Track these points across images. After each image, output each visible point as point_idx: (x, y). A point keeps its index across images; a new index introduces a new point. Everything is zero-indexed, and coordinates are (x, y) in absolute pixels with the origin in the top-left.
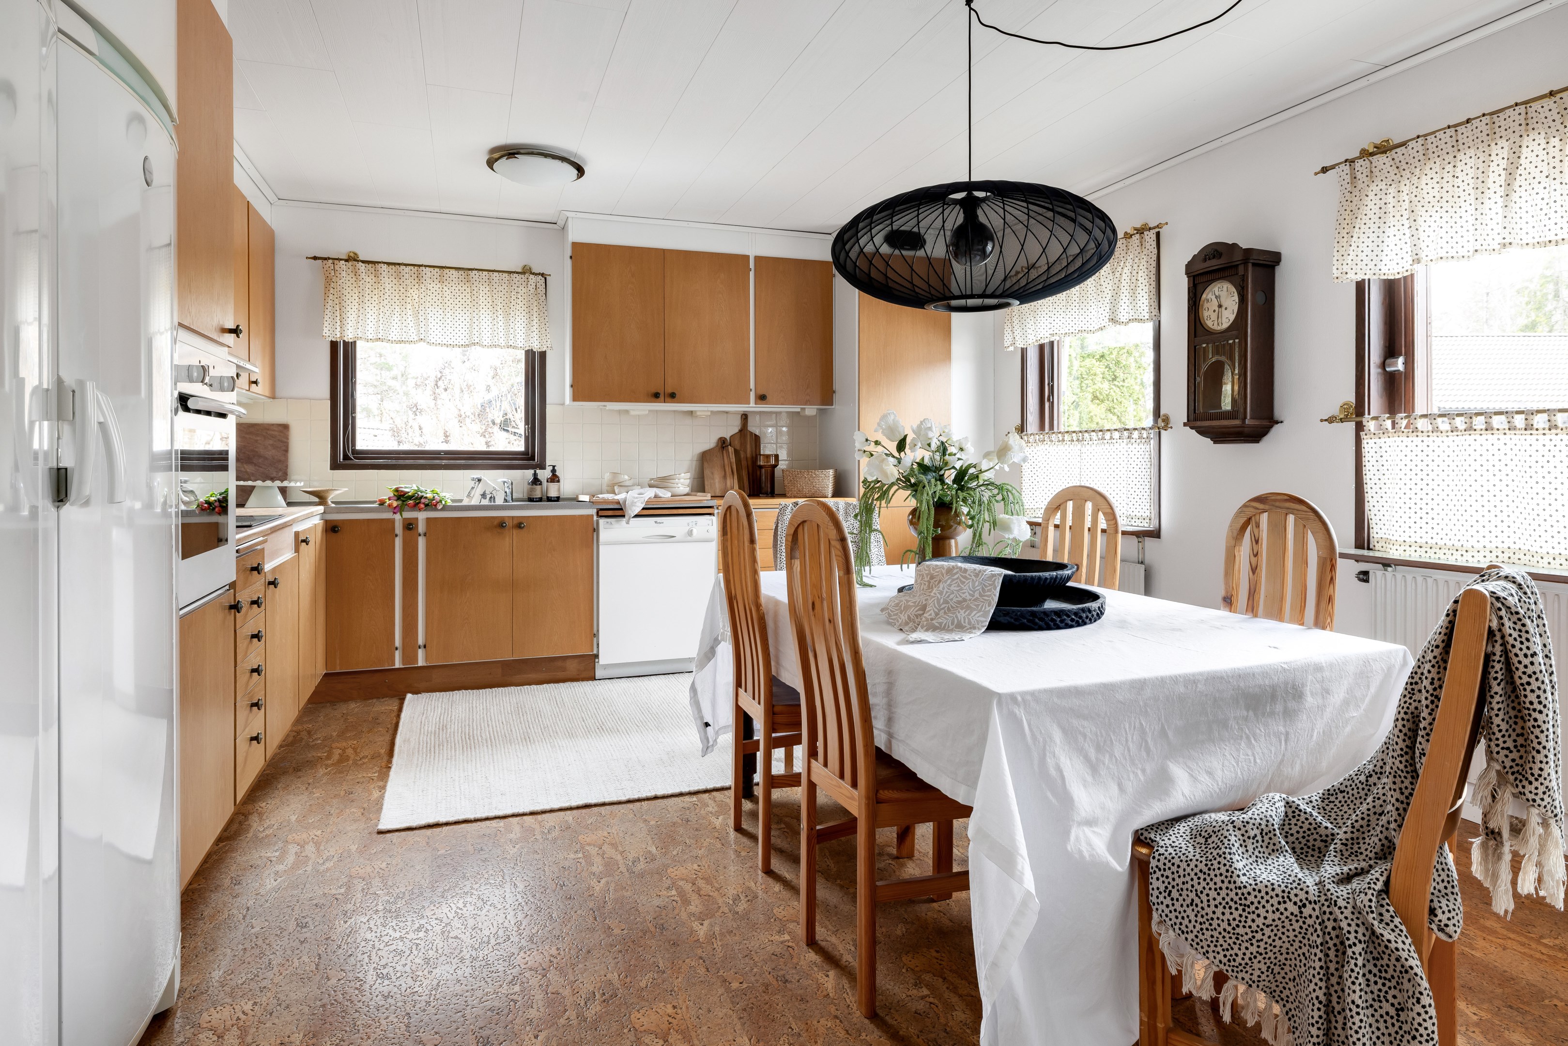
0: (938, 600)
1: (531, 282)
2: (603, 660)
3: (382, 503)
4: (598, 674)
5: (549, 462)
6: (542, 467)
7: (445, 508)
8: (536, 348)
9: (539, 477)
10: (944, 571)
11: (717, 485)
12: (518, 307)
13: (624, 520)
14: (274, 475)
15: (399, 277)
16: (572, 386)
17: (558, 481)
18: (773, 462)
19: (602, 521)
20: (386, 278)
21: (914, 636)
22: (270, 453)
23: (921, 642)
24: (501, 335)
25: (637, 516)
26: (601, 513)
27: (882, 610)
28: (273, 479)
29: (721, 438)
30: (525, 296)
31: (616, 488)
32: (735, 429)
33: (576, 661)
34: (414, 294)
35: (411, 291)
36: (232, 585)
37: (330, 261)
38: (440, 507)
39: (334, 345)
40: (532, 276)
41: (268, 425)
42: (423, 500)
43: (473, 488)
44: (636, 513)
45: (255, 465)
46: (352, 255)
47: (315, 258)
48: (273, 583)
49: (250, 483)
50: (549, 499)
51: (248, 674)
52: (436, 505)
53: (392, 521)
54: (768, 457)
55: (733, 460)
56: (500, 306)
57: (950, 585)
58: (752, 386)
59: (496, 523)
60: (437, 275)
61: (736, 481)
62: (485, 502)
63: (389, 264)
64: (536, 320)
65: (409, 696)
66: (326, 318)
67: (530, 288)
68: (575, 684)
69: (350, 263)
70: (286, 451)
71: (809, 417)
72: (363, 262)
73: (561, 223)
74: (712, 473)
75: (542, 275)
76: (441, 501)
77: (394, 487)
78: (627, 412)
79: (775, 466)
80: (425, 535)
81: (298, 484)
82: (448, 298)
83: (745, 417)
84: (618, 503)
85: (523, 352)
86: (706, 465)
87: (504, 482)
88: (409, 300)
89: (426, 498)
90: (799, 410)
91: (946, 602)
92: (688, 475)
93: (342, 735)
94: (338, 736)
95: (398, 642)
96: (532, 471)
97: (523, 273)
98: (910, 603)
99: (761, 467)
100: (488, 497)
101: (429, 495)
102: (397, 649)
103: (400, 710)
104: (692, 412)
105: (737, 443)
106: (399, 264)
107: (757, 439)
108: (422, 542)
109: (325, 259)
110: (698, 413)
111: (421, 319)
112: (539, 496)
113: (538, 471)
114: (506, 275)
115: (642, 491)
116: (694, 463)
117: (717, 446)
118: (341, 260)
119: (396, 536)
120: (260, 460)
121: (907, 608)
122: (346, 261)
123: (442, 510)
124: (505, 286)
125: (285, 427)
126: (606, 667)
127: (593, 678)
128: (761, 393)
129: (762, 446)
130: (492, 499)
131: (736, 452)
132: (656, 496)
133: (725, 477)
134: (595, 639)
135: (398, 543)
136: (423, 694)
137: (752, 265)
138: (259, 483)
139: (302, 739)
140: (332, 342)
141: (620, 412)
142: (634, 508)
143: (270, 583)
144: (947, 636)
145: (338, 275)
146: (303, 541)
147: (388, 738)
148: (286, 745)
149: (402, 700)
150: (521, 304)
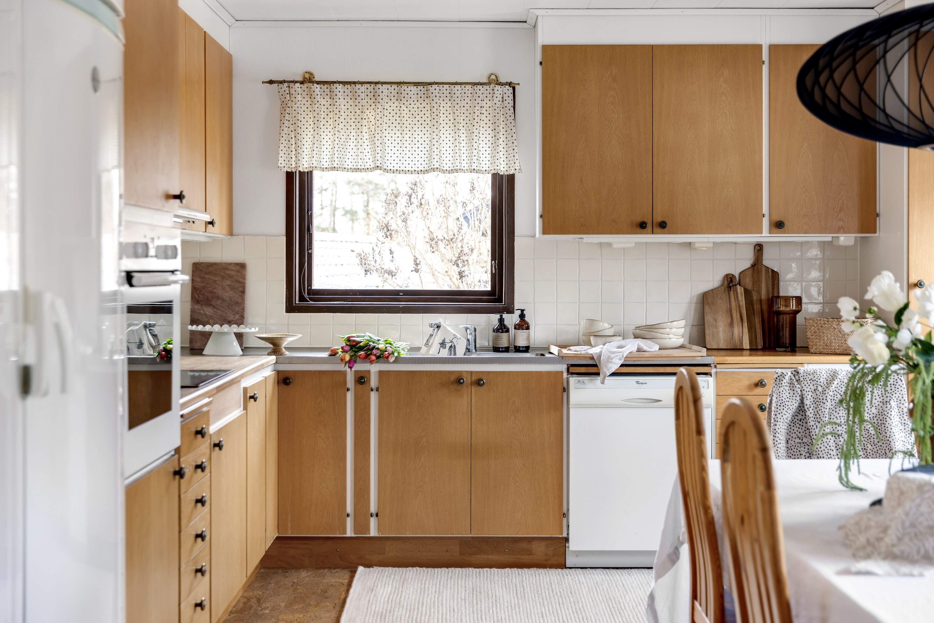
0: (903, 523)
1: (497, 94)
2: (573, 546)
3: (334, 354)
4: (570, 561)
5: (517, 305)
6: (510, 311)
7: (398, 360)
8: (503, 169)
9: (506, 323)
10: (914, 487)
11: (721, 335)
12: (482, 124)
13: (599, 379)
14: (231, 318)
15: (355, 97)
16: (541, 216)
17: (528, 328)
18: (793, 306)
19: (573, 380)
20: (342, 99)
21: (862, 565)
22: (228, 294)
23: (868, 573)
24: (464, 157)
25: (614, 374)
26: (572, 370)
27: (840, 528)
28: (230, 323)
29: (727, 275)
30: (491, 111)
31: (592, 338)
32: (747, 264)
33: (544, 543)
34: (370, 115)
35: (367, 112)
36: (177, 451)
37: (286, 85)
38: (392, 359)
39: (290, 176)
40: (498, 87)
41: (226, 263)
42: (374, 351)
43: (431, 335)
44: (613, 370)
45: (214, 307)
46: (307, 76)
47: (271, 82)
48: (218, 445)
49: (208, 328)
50: (518, 349)
51: (193, 538)
52: (387, 358)
53: (343, 374)
54: (787, 299)
55: (743, 302)
56: (463, 123)
57: (919, 505)
58: (765, 209)
59: (453, 378)
60: (394, 93)
61: (746, 330)
62: (444, 353)
63: (344, 83)
64: (503, 138)
65: (361, 569)
66: (282, 147)
67: (496, 100)
68: (542, 571)
69: (306, 85)
70: (243, 292)
71: (846, 248)
72: (318, 83)
73: (532, 21)
74: (715, 320)
75: (510, 84)
76: (393, 353)
77: (346, 336)
78: (609, 245)
79: (797, 312)
80: (377, 390)
81: (253, 330)
82: (406, 117)
83: (759, 248)
84: (592, 358)
85: (490, 176)
86: (707, 308)
87: (467, 329)
88: (365, 122)
89: (378, 349)
90: (830, 239)
91: (913, 525)
92: (683, 323)
93: (290, 605)
94: (286, 607)
95: (349, 508)
96: (498, 316)
97: (489, 83)
98: (872, 523)
99: (779, 313)
100: (448, 346)
101: (381, 346)
102: (348, 515)
103: (350, 585)
104: (690, 243)
105: (748, 282)
106: (354, 83)
107: (774, 276)
108: (374, 397)
109: (281, 82)
110: (697, 245)
111: (378, 143)
112: (506, 345)
113: (505, 316)
114: (469, 87)
115: (623, 343)
116: (693, 306)
117: (722, 285)
118: (296, 82)
119: (348, 390)
120: (219, 302)
121: (868, 528)
122: (302, 83)
123: (394, 362)
124: (467, 100)
125: (242, 266)
126: (578, 553)
127: (563, 566)
128: (776, 218)
129: (781, 284)
130: (453, 348)
131: (747, 293)
132: (639, 350)
133: (731, 324)
134: (565, 520)
135: (350, 397)
136: (375, 568)
137: (765, 56)
138: (217, 328)
139: (251, 607)
140: (287, 173)
141: (600, 244)
142: (610, 365)
143: (216, 445)
144: (906, 569)
145: (293, 99)
146: (252, 397)
147: (334, 614)
148: (236, 612)
149: (353, 572)
150: (486, 120)
